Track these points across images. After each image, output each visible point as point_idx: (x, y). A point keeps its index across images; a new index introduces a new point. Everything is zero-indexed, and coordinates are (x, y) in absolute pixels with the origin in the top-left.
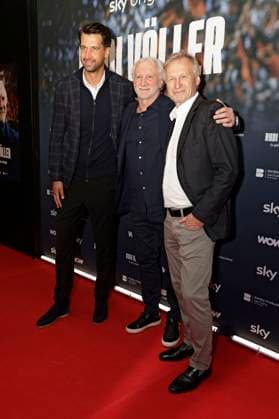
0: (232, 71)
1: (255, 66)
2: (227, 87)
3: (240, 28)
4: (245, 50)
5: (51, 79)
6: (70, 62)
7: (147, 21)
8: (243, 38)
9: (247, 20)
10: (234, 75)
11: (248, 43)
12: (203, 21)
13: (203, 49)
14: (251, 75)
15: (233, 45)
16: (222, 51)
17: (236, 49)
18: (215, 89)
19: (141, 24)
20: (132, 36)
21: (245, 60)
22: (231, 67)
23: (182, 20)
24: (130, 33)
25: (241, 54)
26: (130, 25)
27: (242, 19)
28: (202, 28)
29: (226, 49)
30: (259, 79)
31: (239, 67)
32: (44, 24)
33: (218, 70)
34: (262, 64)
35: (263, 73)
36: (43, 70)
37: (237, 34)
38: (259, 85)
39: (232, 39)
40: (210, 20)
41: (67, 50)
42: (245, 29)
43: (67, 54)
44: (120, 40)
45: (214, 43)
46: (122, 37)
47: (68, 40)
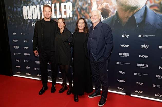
0: (75, 17)
2: (74, 21)
3: (76, 6)
4: (78, 12)
5: (12, 17)
6: (19, 11)
7: (47, 1)
8: (77, 8)
9: (78, 4)
10: (76, 18)
11: (79, 10)
12: (65, 3)
13: (66, 10)
15: (75, 10)
16: (72, 11)
17: (76, 11)
18: (71, 21)
19: (45, 2)
21: (78, 14)
22: (75, 16)
23: (59, 2)
24: (42, 4)
25: (77, 12)
26: (41, 2)
27: (76, 3)
28: (65, 5)
29: (73, 11)
31: (77, 16)
33: (71, 16)
34: (83, 15)
36: (8, 14)
37: (76, 7)
39: (74, 8)
40: (67, 3)
41: (18, 8)
42: (78, 6)
43: (18, 9)
44: (38, 6)
45: (69, 9)
46: (39, 5)
47: (18, 5)
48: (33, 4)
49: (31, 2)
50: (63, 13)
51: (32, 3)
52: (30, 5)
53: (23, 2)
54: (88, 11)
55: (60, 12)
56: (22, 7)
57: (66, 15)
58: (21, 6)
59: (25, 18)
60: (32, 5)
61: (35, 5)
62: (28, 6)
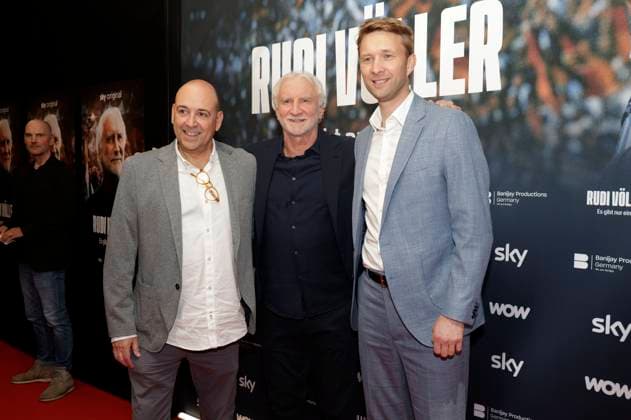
0: (519, 87)
1: (561, 78)
2: (513, 112)
3: (530, 17)
4: (541, 53)
6: (236, 75)
7: (368, 10)
8: (536, 32)
9: (542, 4)
10: (524, 93)
11: (545, 41)
12: (464, 7)
13: (467, 52)
14: (555, 93)
15: (519, 44)
16: (500, 53)
17: (524, 52)
19: (357, 14)
20: (343, 32)
21: (541, 69)
22: (517, 80)
23: (428, 6)
24: (339, 29)
25: (534, 58)
26: (339, 16)
27: (530, 3)
28: (464, 18)
29: (506, 51)
30: (568, 99)
31: (531, 79)
32: (192, 16)
33: (495, 84)
34: (572, 75)
35: (575, 90)
37: (525, 27)
38: (569, 110)
39: (517, 35)
40: (475, 6)
41: (231, 57)
42: (538, 19)
43: (230, 63)
44: (322, 39)
45: (485, 43)
46: (325, 35)
47: (234, 41)
48: (302, 30)
49: (292, 19)
51: (293, 26)
52: (283, 40)
53: (254, 25)
54: (603, 42)
55: (433, 61)
56: (250, 53)
57: (462, 81)
58: (247, 46)
59: (255, 110)
60: (295, 38)
61: (307, 35)
62: (276, 42)
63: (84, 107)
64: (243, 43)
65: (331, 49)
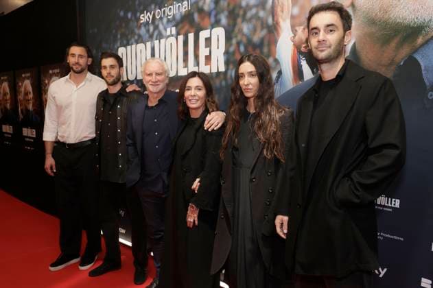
0: (231, 70)
3: (236, 37)
4: (241, 54)
7: (168, 30)
8: (238, 44)
9: (241, 31)
11: (242, 49)
12: (209, 31)
13: (210, 52)
15: (232, 49)
16: (224, 54)
17: (234, 53)
18: (221, 84)
19: (163, 32)
20: (158, 41)
22: (231, 67)
23: (194, 30)
24: (156, 39)
25: (238, 56)
26: (156, 33)
27: (236, 30)
28: (209, 36)
29: (227, 53)
32: (91, 32)
33: (222, 69)
37: (234, 41)
39: (231, 45)
40: (213, 30)
42: (239, 37)
44: (149, 44)
45: (218, 48)
46: (150, 43)
47: (110, 44)
48: (140, 40)
49: (135, 34)
50: (202, 60)
51: (136, 37)
52: (132, 44)
53: (119, 36)
54: (266, 50)
55: (196, 56)
56: (117, 50)
57: (209, 66)
58: (116, 47)
60: (137, 44)
61: (142, 42)
62: (129, 45)
63: (42, 76)
64: (114, 45)
65: (153, 49)
